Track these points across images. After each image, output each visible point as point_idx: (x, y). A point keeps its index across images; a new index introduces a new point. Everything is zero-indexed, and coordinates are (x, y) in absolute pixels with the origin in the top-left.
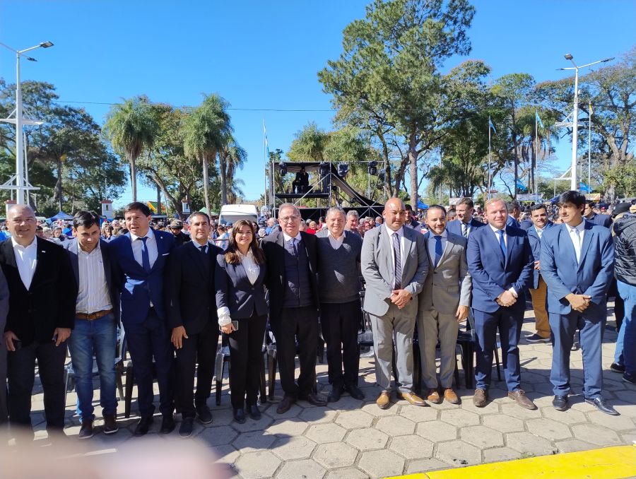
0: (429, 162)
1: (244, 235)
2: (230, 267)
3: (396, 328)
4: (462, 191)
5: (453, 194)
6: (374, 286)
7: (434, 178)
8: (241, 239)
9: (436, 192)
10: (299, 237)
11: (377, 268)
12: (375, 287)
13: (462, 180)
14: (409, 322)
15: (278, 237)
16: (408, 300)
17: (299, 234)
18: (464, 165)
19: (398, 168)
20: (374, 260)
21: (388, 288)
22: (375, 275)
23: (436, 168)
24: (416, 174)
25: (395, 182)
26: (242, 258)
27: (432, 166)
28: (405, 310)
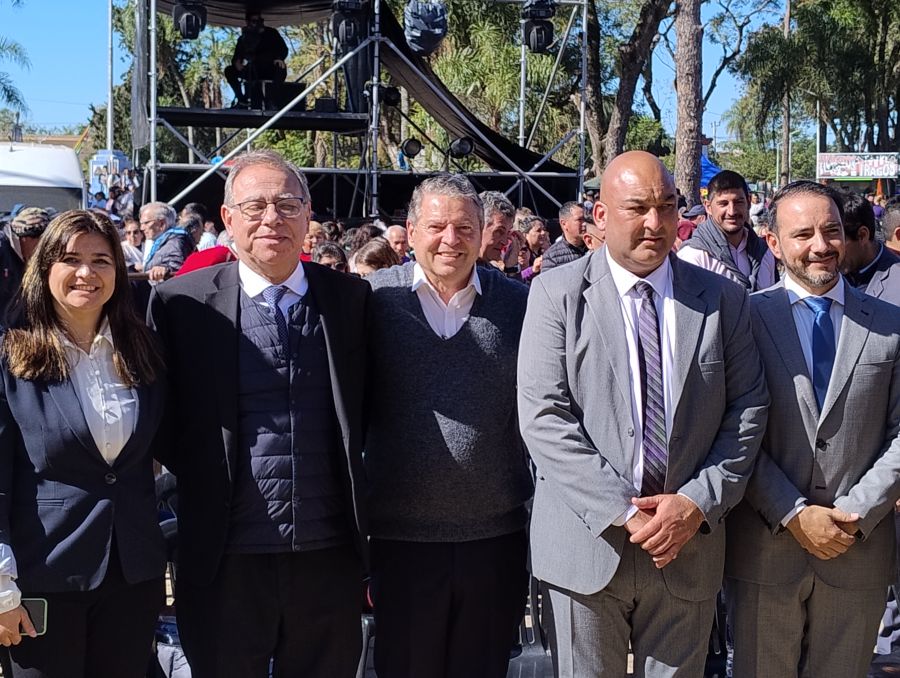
0: (747, 10)
1: (83, 271)
2: (26, 391)
3: (644, 641)
4: (864, 128)
5: (831, 138)
6: (565, 479)
7: (764, 71)
8: (70, 285)
9: (769, 128)
10: (297, 282)
11: (575, 413)
12: (571, 486)
13: (867, 88)
14: (689, 618)
15: (216, 281)
16: (690, 535)
17: (300, 271)
18: (872, 31)
19: (629, 29)
20: (564, 385)
21: (619, 489)
22: (570, 437)
23: (771, 36)
24: (698, 56)
25: (615, 83)
26: (72, 358)
27: (756, 25)
28: (679, 569)
